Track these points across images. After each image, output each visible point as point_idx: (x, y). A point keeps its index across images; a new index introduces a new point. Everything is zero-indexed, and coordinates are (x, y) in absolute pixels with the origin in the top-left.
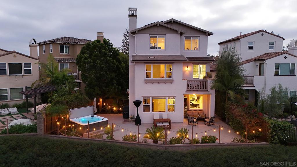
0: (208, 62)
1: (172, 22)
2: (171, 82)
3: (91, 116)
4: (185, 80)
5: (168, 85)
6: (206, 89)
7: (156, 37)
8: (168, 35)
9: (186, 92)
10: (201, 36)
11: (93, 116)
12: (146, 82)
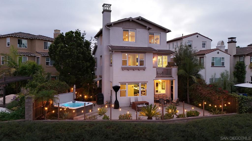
0: (169, 54)
1: (140, 19)
2: (144, 69)
3: (73, 102)
5: (141, 72)
6: (171, 76)
7: (128, 31)
8: (138, 30)
9: (155, 78)
10: (161, 33)
11: (75, 102)
12: (123, 69)
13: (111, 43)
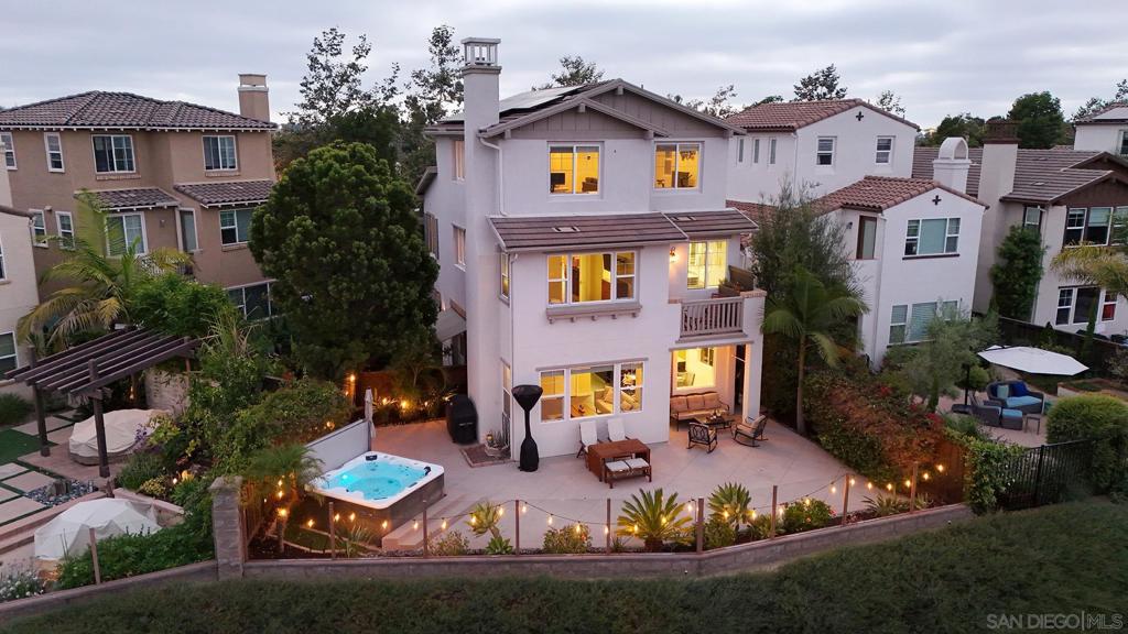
1: (621, 92)
2: (634, 312)
3: (368, 458)
4: (675, 302)
5: (624, 322)
6: (738, 328)
7: (570, 150)
8: (610, 144)
9: (677, 342)
10: (707, 139)
11: (375, 457)
12: (552, 317)
13: (502, 206)
